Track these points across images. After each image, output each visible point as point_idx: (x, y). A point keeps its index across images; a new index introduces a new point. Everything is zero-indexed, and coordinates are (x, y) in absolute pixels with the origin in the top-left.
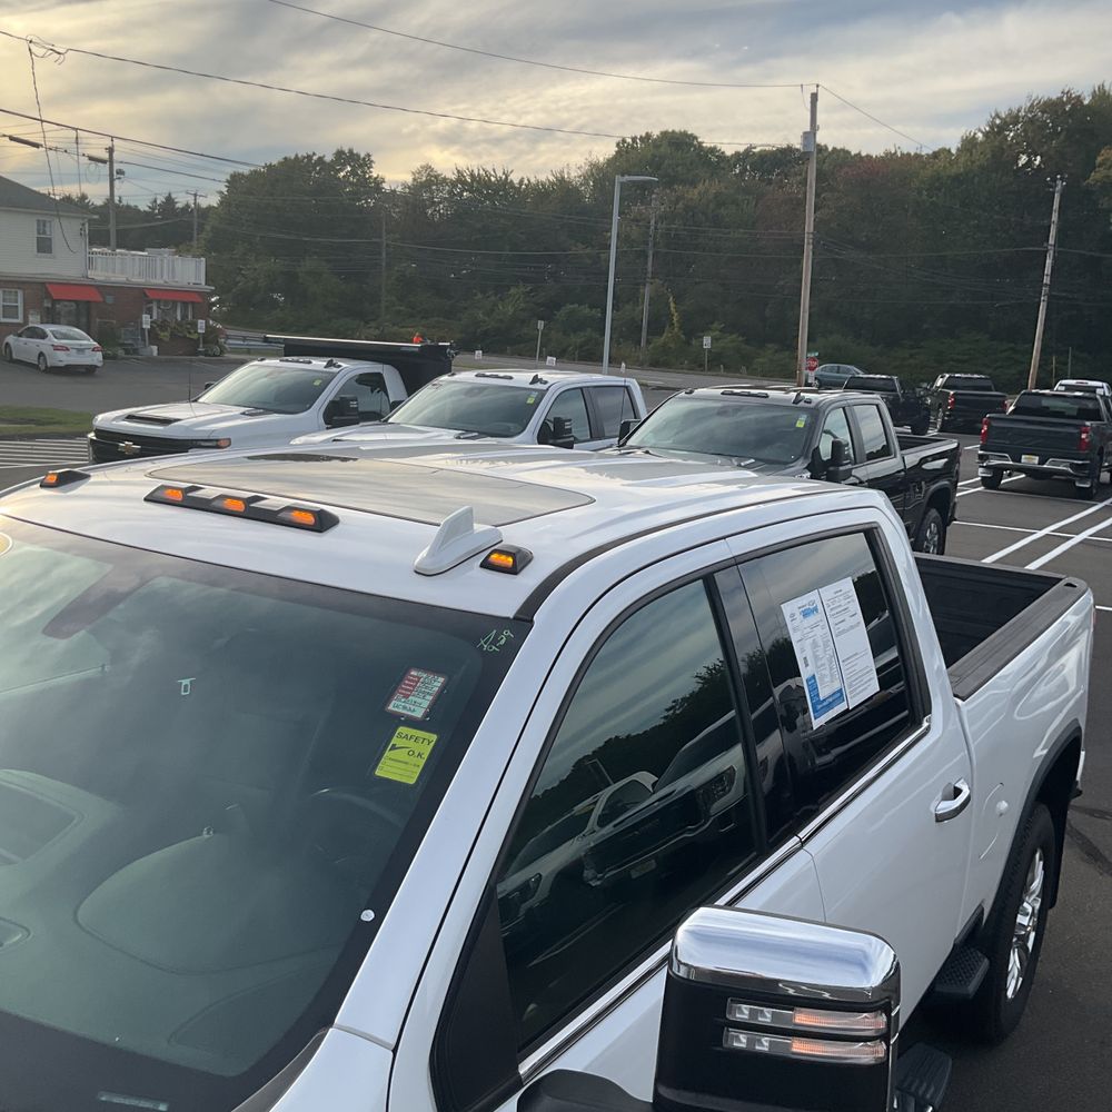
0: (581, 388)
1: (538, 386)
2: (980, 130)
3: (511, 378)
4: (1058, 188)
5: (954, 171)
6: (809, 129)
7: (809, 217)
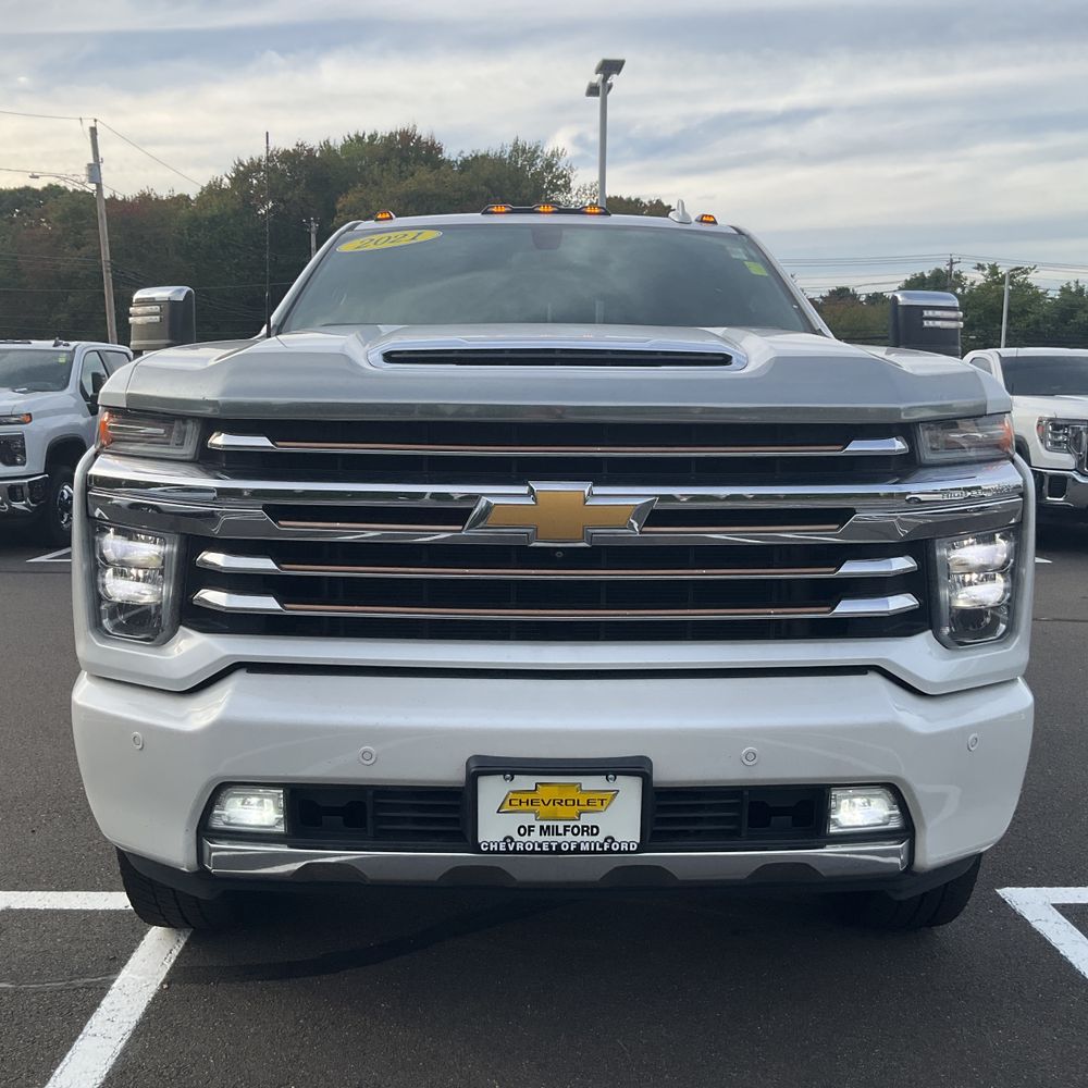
0: (97, 351)
1: (61, 348)
2: (226, 176)
4: (313, 229)
5: (209, 213)
6: (92, 162)
7: (105, 245)
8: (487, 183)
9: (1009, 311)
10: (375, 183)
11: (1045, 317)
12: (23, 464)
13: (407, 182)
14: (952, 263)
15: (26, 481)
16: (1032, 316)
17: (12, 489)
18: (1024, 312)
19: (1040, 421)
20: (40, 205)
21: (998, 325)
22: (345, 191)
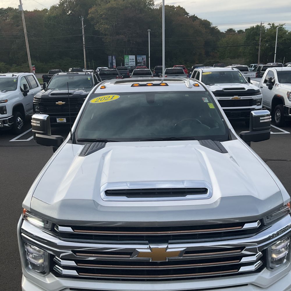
0: (24, 76)
1: (14, 77)
2: (57, 4)
3: (5, 76)
4: (82, 19)
5: (53, 15)
6: (20, 4)
7: (25, 28)
8: (131, 4)
9: (278, 37)
10: (99, 5)
11: (287, 38)
12: (6, 113)
13: (108, 4)
14: (262, 24)
15: (7, 118)
16: (284, 38)
17: (4, 121)
18: (282, 37)
19: (288, 92)
20: (6, 13)
21: (274, 41)
22: (91, 7)
